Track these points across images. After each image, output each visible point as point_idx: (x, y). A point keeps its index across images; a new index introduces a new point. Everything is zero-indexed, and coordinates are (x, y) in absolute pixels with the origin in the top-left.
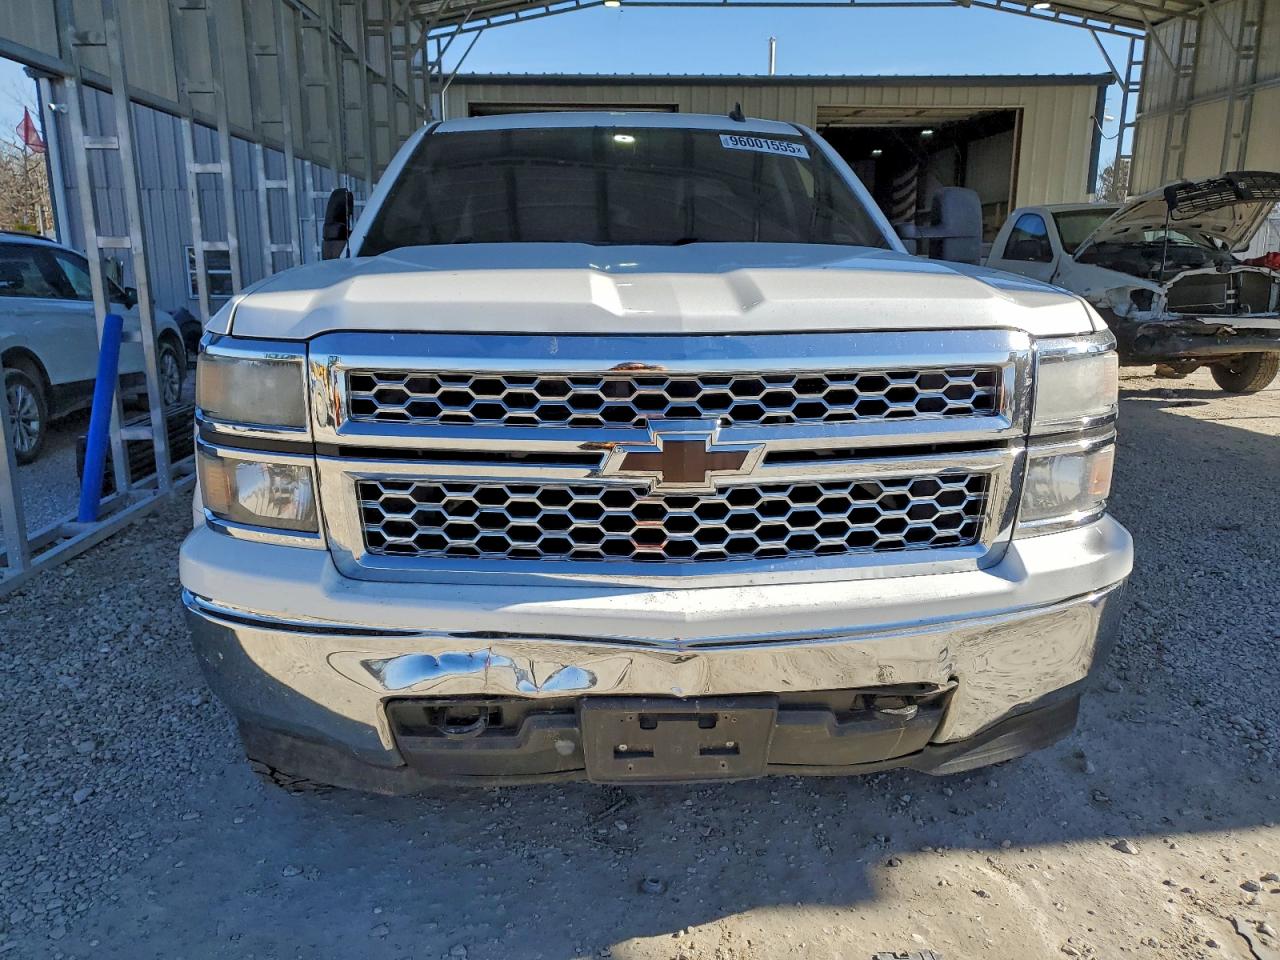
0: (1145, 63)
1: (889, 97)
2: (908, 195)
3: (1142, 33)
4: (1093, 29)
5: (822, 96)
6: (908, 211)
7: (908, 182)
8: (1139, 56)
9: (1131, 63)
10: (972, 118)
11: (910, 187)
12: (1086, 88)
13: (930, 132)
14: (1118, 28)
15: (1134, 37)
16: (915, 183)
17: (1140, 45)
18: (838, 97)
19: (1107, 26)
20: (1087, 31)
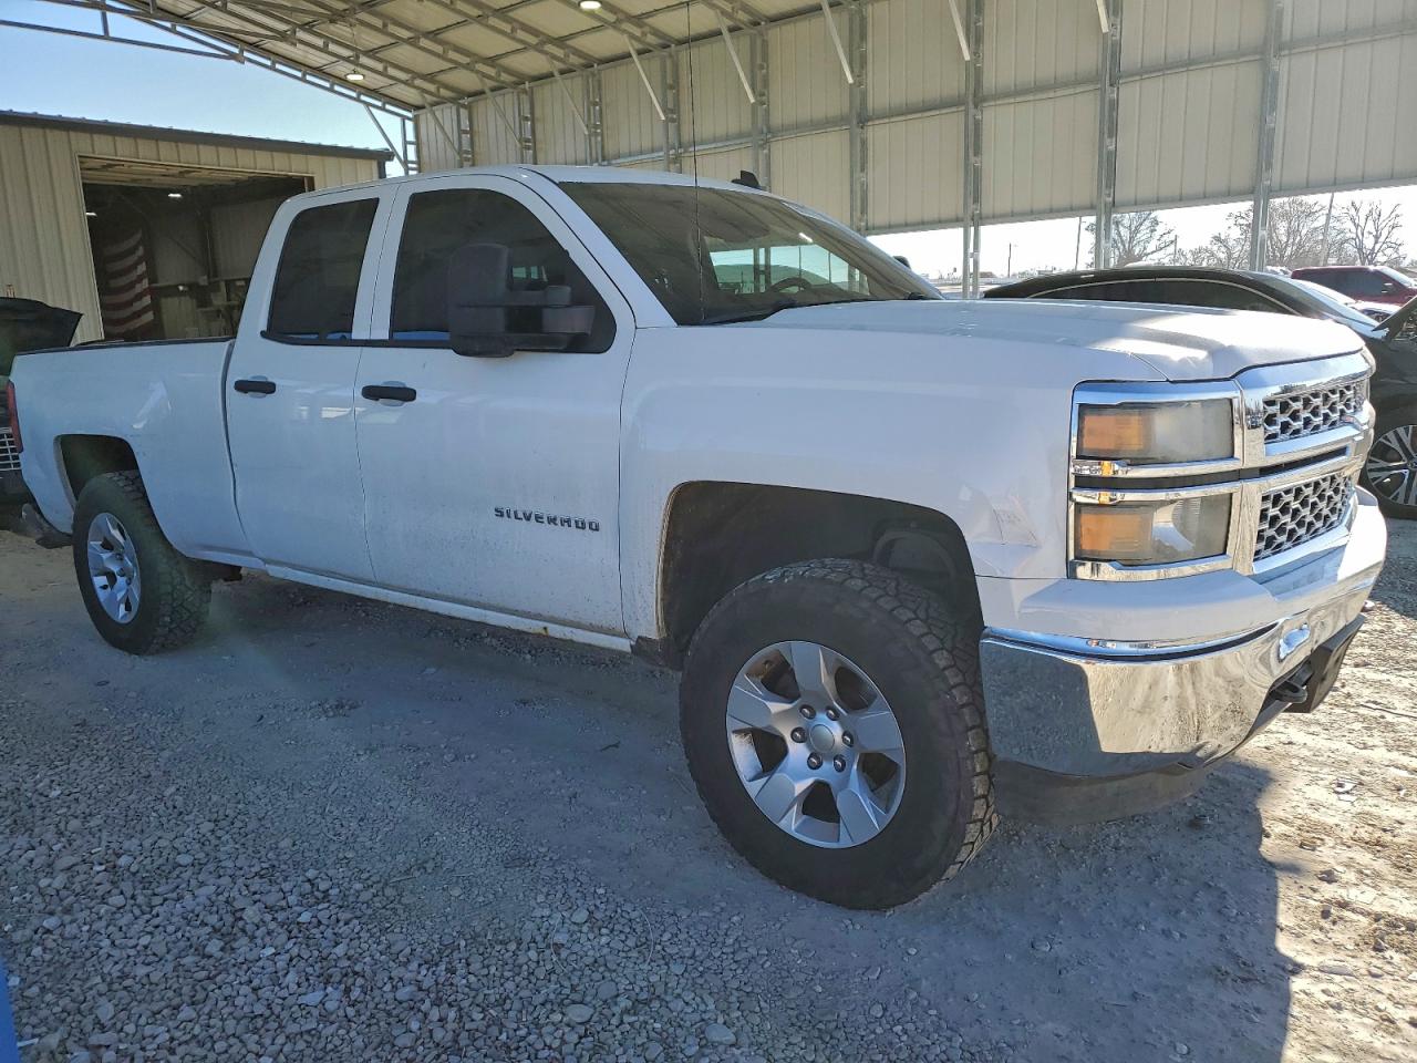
0: (418, 143)
1: (146, 150)
2: (134, 266)
3: (410, 115)
4: (368, 105)
5: (82, 143)
6: (138, 286)
7: (132, 251)
8: (411, 137)
9: (406, 143)
10: (237, 181)
11: (134, 258)
12: (368, 162)
13: (178, 195)
14: (388, 107)
15: (404, 118)
16: (141, 251)
17: (410, 125)
18: (103, 147)
19: (379, 104)
20: (362, 106)
